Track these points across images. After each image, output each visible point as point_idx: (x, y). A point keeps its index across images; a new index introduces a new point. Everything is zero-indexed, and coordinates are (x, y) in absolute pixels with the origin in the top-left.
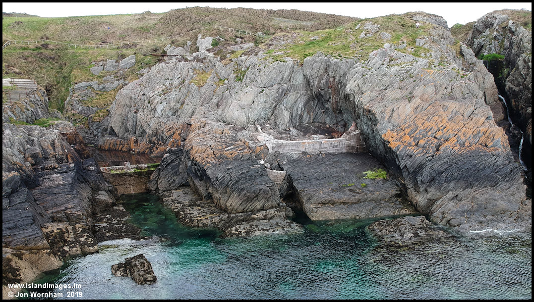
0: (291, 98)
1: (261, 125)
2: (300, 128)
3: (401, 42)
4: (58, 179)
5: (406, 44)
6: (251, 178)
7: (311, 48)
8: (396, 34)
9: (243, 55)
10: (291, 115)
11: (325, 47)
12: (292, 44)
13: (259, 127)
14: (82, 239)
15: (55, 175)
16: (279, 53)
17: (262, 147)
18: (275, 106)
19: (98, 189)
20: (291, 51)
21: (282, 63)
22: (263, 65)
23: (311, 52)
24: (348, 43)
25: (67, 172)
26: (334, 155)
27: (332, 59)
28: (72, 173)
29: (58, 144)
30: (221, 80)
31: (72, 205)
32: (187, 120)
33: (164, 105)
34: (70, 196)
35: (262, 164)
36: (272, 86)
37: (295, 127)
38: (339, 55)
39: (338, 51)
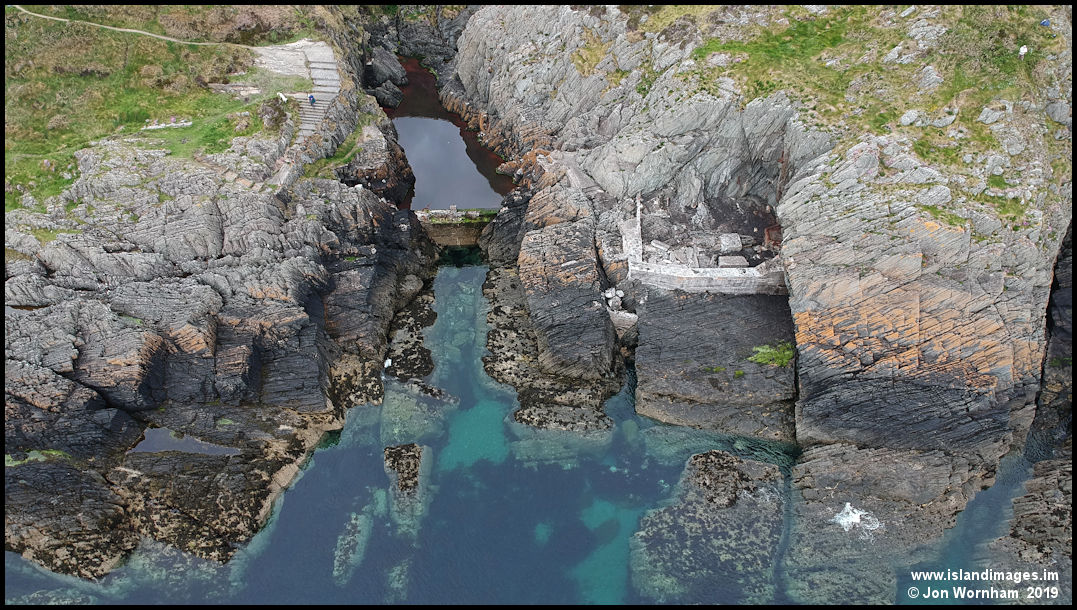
0: (712, 156)
1: (646, 198)
2: (716, 206)
3: (947, 109)
4: (355, 280)
5: (953, 117)
6: (578, 330)
7: (780, 64)
8: (957, 74)
9: (663, 38)
10: (706, 183)
11: (807, 67)
12: (763, 23)
13: (640, 206)
14: (369, 385)
15: (353, 272)
16: (720, 59)
17: (620, 264)
18: (680, 168)
19: (406, 272)
20: (746, 55)
21: (708, 99)
22: (675, 95)
23: (773, 77)
24: (855, 70)
25: (367, 265)
26: (731, 297)
27: (797, 116)
28: (372, 269)
29: (360, 210)
30: (618, 71)
31: (364, 333)
32: (555, 126)
33: (528, 82)
34: (364, 316)
35: (607, 299)
36: (682, 135)
37: (708, 202)
38: (814, 109)
39: (819, 94)
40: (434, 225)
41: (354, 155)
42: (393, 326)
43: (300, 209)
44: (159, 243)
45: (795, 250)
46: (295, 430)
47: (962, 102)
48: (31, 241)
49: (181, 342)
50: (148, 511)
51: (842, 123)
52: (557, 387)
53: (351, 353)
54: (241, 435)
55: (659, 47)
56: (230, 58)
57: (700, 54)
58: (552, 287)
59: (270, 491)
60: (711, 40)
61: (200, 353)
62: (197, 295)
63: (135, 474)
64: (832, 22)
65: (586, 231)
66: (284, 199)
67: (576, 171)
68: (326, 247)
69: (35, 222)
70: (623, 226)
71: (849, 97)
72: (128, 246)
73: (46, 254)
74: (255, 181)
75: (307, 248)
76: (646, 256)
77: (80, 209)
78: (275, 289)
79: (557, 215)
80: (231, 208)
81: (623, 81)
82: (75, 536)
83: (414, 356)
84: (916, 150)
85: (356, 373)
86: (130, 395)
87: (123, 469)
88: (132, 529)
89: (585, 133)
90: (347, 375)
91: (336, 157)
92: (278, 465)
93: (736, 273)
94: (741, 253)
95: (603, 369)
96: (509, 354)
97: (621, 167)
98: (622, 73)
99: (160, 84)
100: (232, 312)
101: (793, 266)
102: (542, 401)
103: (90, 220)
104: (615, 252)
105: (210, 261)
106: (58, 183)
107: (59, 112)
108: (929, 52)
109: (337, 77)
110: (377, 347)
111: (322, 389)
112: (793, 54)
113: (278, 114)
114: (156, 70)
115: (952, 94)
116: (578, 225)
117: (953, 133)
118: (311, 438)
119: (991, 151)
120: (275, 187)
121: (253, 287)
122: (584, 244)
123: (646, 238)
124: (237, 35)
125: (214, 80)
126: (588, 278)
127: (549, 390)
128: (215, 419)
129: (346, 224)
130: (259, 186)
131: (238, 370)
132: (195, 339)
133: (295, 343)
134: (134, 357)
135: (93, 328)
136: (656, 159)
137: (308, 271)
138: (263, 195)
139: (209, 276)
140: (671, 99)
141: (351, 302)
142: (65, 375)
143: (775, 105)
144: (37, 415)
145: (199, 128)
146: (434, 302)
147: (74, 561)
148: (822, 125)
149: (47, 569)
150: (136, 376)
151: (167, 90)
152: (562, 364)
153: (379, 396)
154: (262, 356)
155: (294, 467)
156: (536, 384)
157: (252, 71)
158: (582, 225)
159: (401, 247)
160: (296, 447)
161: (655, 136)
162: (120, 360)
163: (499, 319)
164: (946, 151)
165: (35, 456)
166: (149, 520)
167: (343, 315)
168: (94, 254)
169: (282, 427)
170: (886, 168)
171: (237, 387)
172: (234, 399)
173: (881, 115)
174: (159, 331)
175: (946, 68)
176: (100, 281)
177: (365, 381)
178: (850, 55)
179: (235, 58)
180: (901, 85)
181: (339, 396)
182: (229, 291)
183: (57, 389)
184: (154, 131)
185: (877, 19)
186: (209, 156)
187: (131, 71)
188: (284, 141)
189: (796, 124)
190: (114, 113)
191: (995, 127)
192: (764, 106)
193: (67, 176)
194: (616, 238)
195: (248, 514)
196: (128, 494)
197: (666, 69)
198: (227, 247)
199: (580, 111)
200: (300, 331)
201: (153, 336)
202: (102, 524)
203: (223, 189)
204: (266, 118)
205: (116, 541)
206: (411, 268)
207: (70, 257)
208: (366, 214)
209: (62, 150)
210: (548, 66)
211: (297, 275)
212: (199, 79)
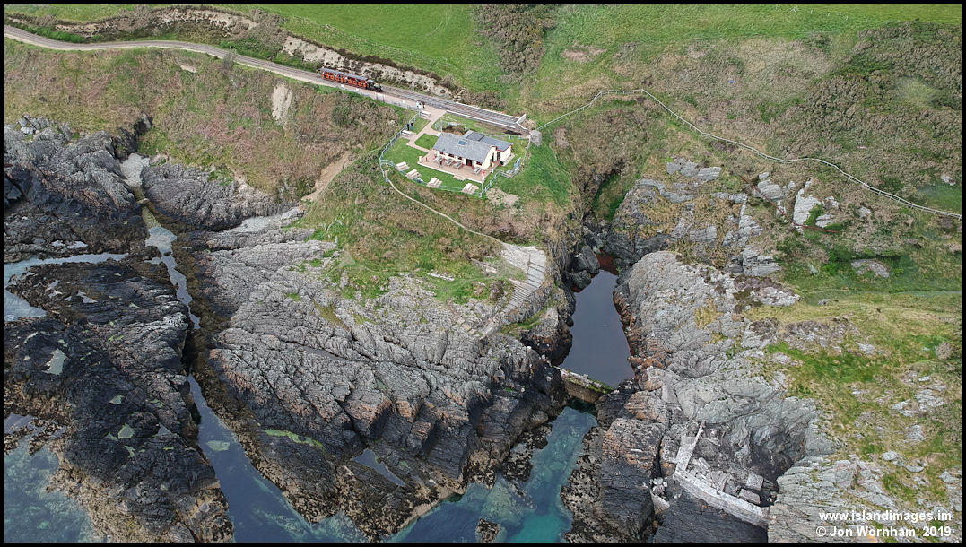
0: (759, 419)
1: (708, 426)
2: (756, 452)
3: (919, 461)
4: (505, 404)
5: (921, 468)
6: (625, 497)
7: (820, 379)
8: (937, 438)
9: (753, 327)
10: (752, 434)
11: (839, 389)
12: (823, 345)
13: (701, 430)
14: (488, 474)
15: (506, 399)
16: (782, 358)
17: (671, 465)
18: (736, 418)
19: (539, 408)
20: (801, 362)
21: (763, 383)
22: (743, 371)
23: (812, 387)
24: (869, 405)
25: (516, 398)
26: (739, 520)
27: (816, 420)
28: (517, 401)
29: (524, 362)
30: (720, 334)
31: (496, 439)
32: (672, 348)
33: (665, 313)
34: (501, 429)
35: (653, 485)
36: (741, 397)
37: (752, 446)
38: (830, 421)
39: (838, 412)
40: (570, 382)
41: (535, 326)
42: (518, 440)
43: (490, 352)
44: (411, 346)
45: (778, 512)
46: (437, 485)
47: (932, 460)
48: (351, 320)
49: (400, 408)
50: (348, 497)
51: (844, 439)
52: (598, 528)
53: (486, 449)
54: (409, 476)
55: (748, 333)
56: (488, 247)
57: (770, 350)
58: (620, 461)
59: (411, 515)
60: (783, 342)
61: (406, 418)
62: (418, 384)
63: (351, 473)
64: (872, 363)
65: (657, 433)
66: (484, 343)
67: (669, 389)
68: (496, 379)
69: (357, 311)
70: (684, 439)
71: (858, 423)
72: (396, 341)
73: (356, 330)
74: (473, 328)
75: (485, 377)
76: (690, 467)
77: (381, 311)
78: (458, 396)
79: (645, 413)
80: (454, 340)
81: (720, 342)
82: (311, 495)
83: (522, 467)
84: (884, 481)
85: (483, 463)
86: (365, 428)
87: (346, 468)
88: (337, 503)
89: (686, 364)
90: (478, 463)
91: (524, 324)
92: (419, 502)
93: (746, 506)
94: (759, 492)
95: (633, 530)
96: (580, 491)
97: (696, 400)
98: (722, 336)
99: (447, 250)
100: (432, 400)
101: (773, 522)
102: (585, 533)
103: (383, 319)
104: (671, 456)
105: (432, 365)
106: (377, 292)
107: (391, 249)
108: (925, 415)
109: (542, 277)
110: (501, 452)
111: (460, 467)
112: (834, 376)
113: (501, 291)
114: (448, 241)
115: (927, 452)
116: (653, 426)
117: (917, 479)
118: (444, 493)
119: (939, 503)
120: (481, 335)
121: (447, 390)
122: (651, 441)
123: (697, 453)
124: (498, 233)
125: (475, 257)
126: (645, 465)
127: (592, 528)
128: (400, 459)
129: (514, 367)
130: (473, 331)
131: (421, 437)
132: (407, 410)
133: (456, 432)
134: (374, 408)
135: (362, 383)
136: (719, 406)
137: (480, 391)
138: (473, 337)
139: (428, 375)
140: (739, 372)
141: (498, 417)
142: (339, 402)
143: (805, 407)
144: (318, 419)
145: (456, 284)
146: (548, 433)
147: (305, 508)
148: (830, 435)
149: (291, 506)
150: (371, 419)
151: (449, 255)
152: (607, 515)
153: (491, 483)
154: (437, 432)
155: (429, 506)
156: (585, 521)
157: (498, 258)
158: (656, 428)
159: (542, 392)
160: (434, 495)
161: (723, 391)
162: (367, 406)
163: (584, 464)
164: (907, 490)
165: (309, 441)
166: (347, 503)
167: (491, 424)
168: (378, 339)
169: (431, 480)
170: (858, 485)
171: (417, 447)
172: (413, 452)
173: (872, 446)
174: (392, 398)
175: (931, 431)
176: (375, 354)
177: (487, 471)
178: (872, 393)
179: (491, 247)
180: (896, 429)
181: (468, 474)
182: (435, 387)
183: (332, 409)
184: (433, 278)
185: (903, 374)
186: (455, 304)
187: (435, 238)
188: (496, 309)
189: (813, 427)
190: (418, 260)
191: (949, 486)
192: (797, 404)
193: (382, 289)
194: (676, 444)
195: (395, 523)
196: (343, 483)
197: (747, 348)
198: (443, 361)
199: (689, 347)
200: (462, 426)
201: (388, 400)
202: (325, 494)
203: (454, 327)
204: (493, 291)
205: (328, 507)
206: (543, 407)
207: (366, 336)
208: (528, 365)
209: (385, 272)
210: (679, 308)
211: (473, 392)
212: (467, 254)
